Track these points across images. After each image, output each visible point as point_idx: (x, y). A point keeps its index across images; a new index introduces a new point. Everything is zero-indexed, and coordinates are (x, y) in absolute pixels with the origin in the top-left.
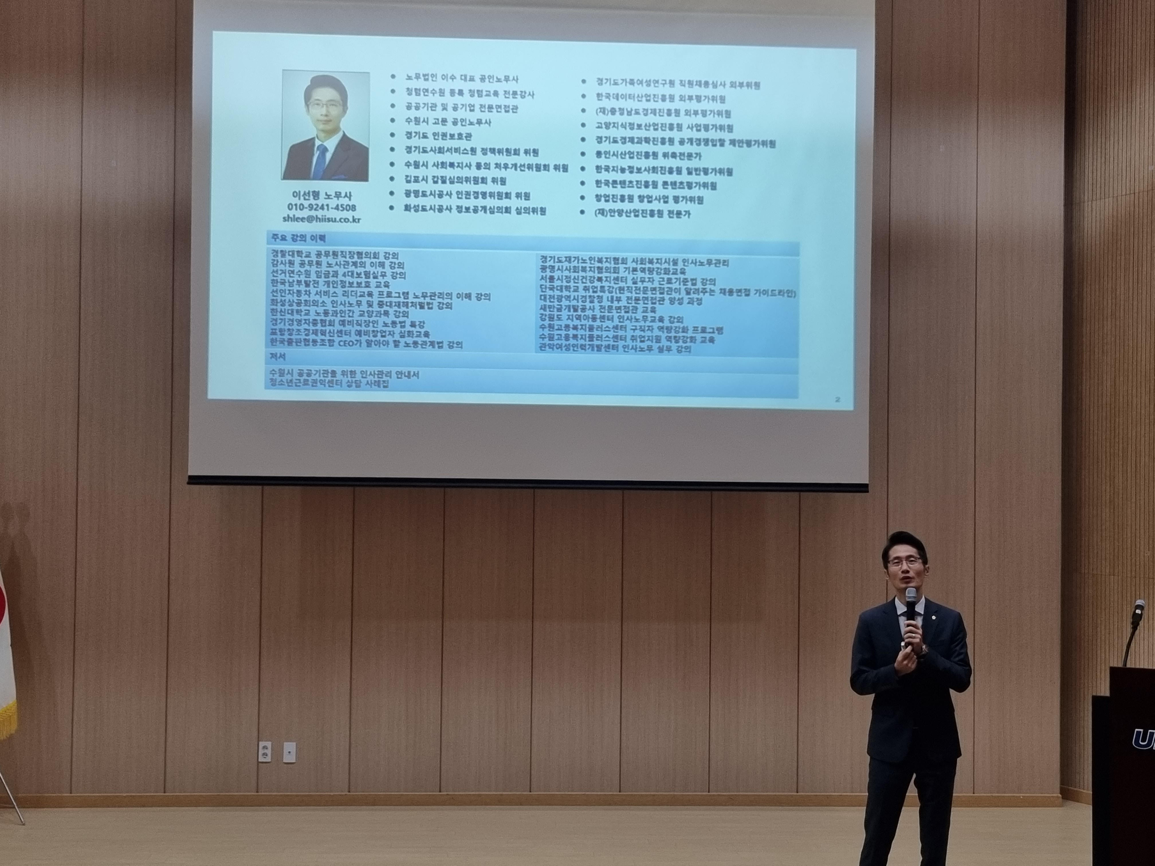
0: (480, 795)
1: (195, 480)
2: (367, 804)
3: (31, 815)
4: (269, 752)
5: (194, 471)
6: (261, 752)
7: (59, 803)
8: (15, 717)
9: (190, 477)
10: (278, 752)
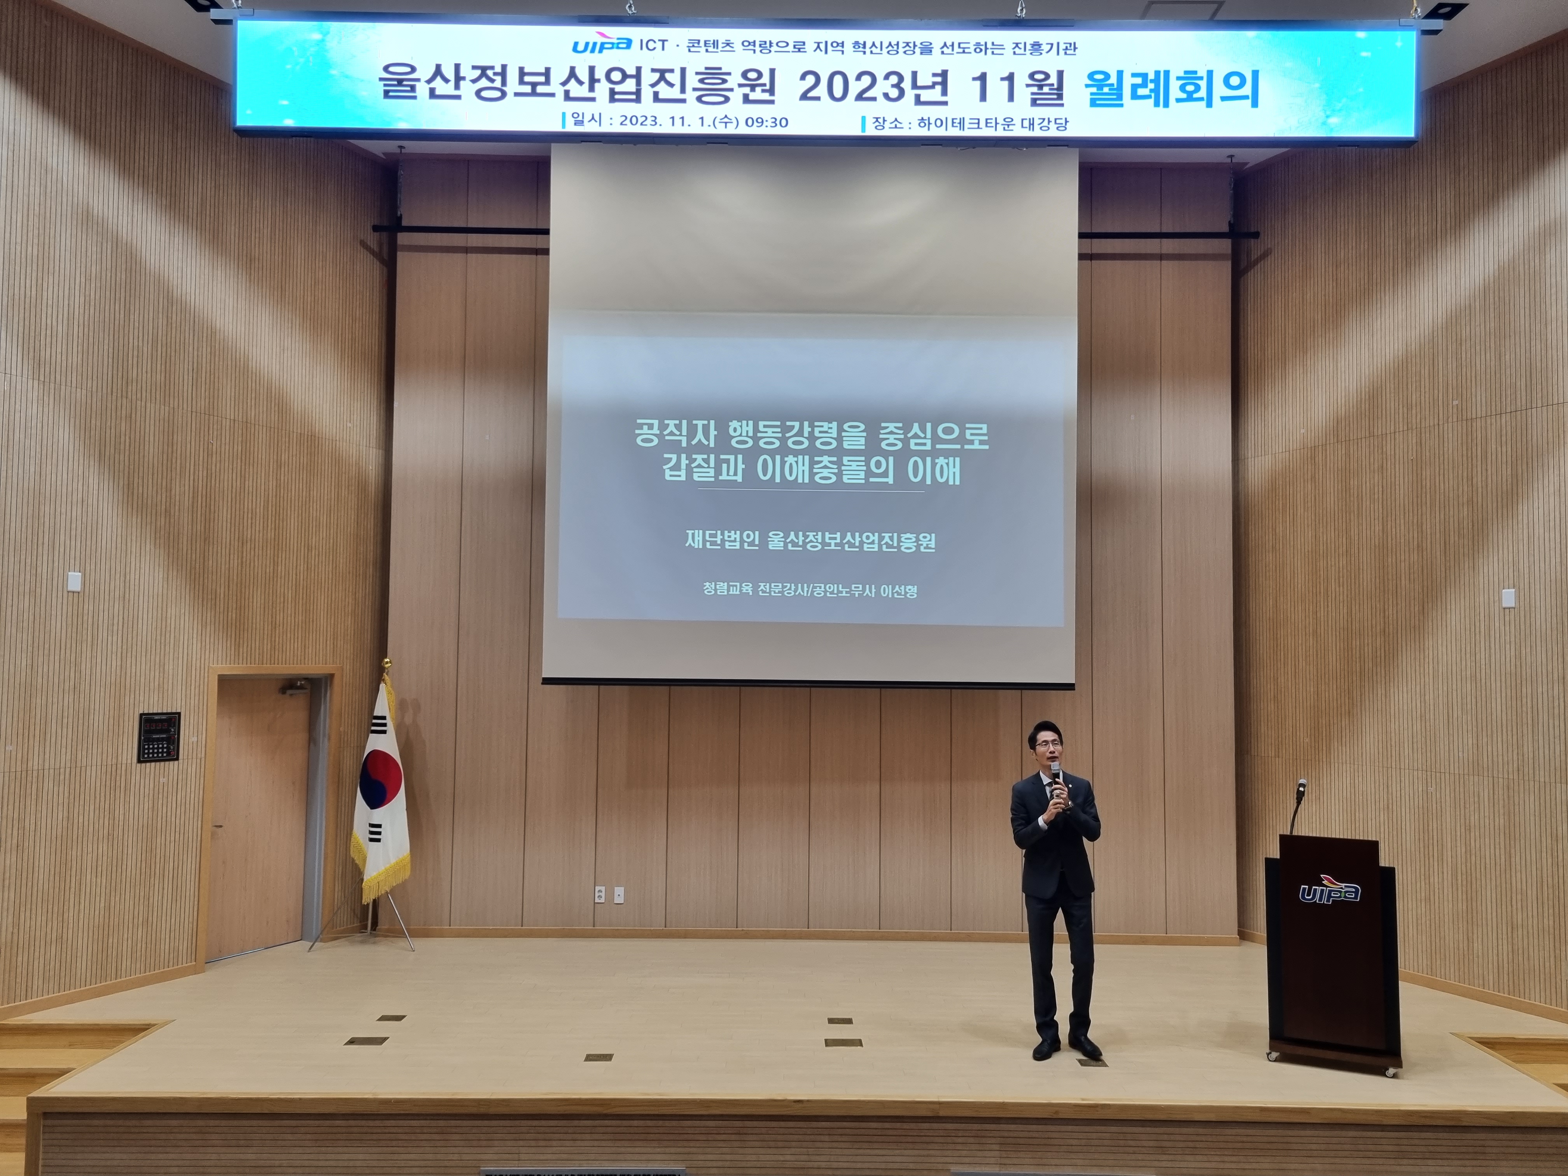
0: (768, 931)
1: (547, 681)
2: (679, 937)
3: (420, 943)
4: (603, 894)
5: (546, 674)
6: (597, 895)
7: (441, 934)
8: (409, 865)
9: (544, 679)
10: (610, 894)
